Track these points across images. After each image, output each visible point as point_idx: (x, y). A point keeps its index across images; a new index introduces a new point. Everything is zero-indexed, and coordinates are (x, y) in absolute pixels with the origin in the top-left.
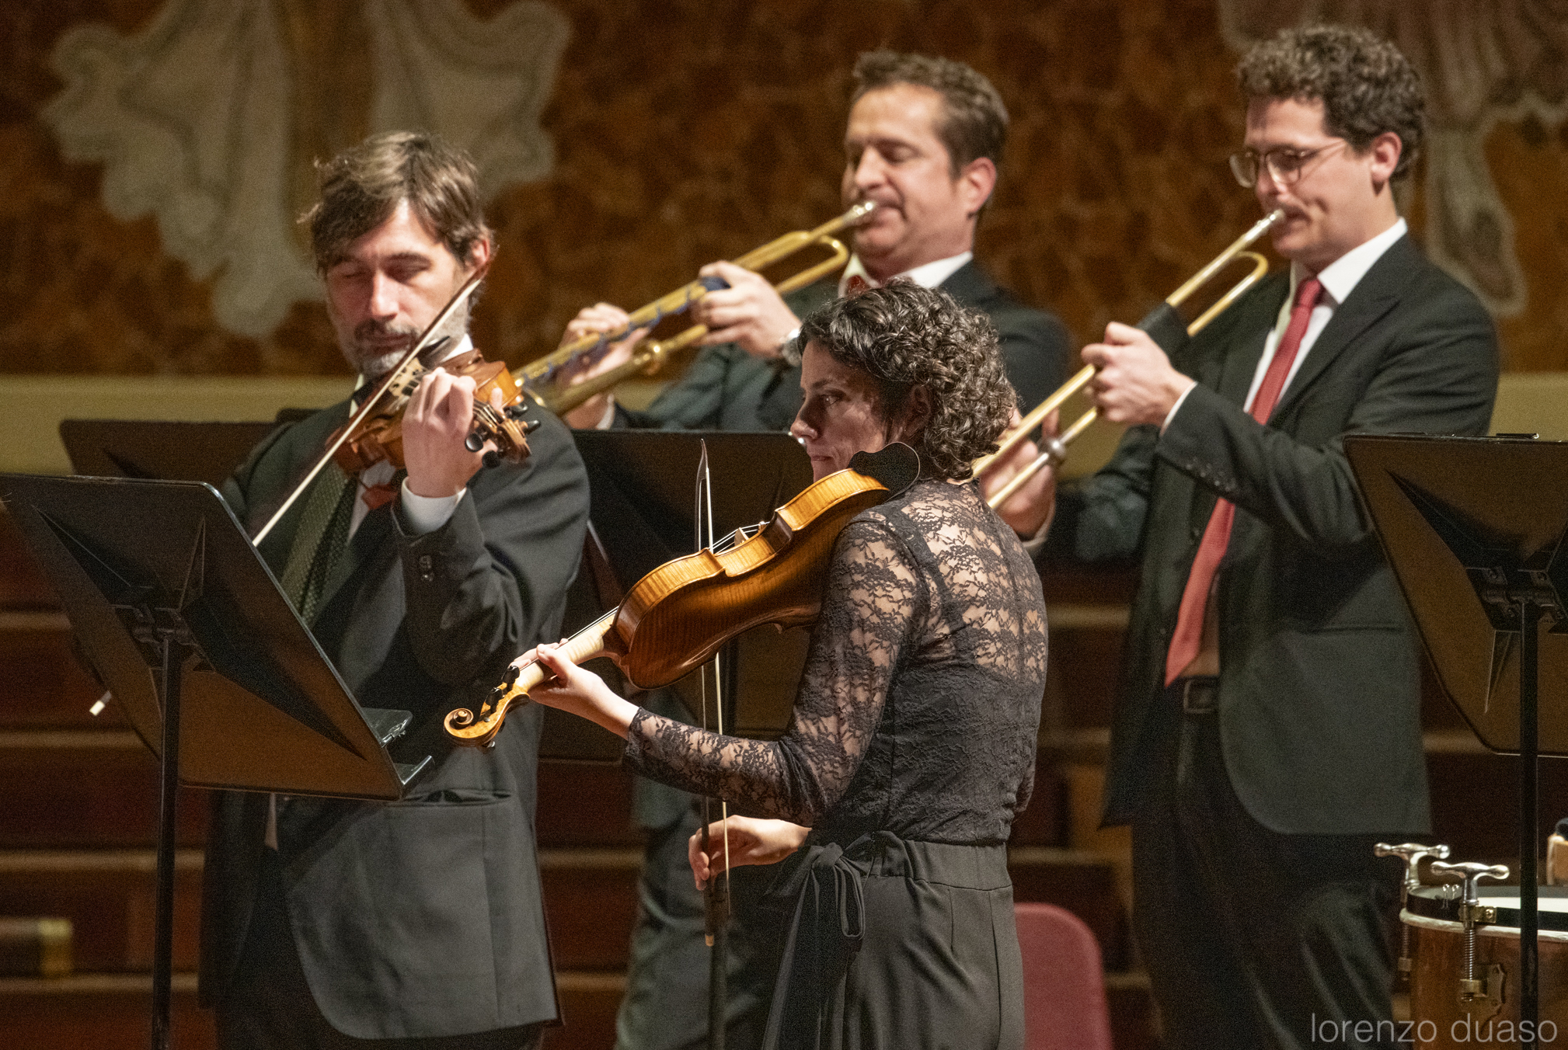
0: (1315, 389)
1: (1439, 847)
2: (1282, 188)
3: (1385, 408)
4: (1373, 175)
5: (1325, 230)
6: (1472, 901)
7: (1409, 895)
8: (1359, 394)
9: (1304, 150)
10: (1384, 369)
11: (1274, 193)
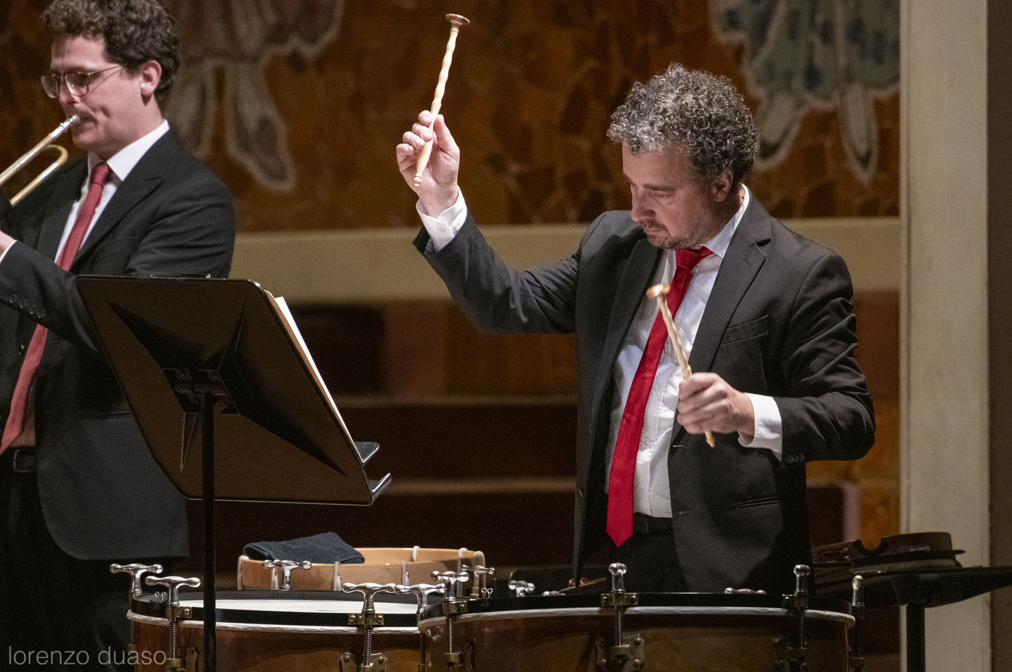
0: (105, 243)
1: (155, 565)
2: (77, 99)
3: (149, 257)
4: (142, 90)
5: (108, 130)
6: (175, 603)
7: (133, 600)
8: (134, 248)
9: (91, 71)
10: (151, 231)
11: (72, 102)
